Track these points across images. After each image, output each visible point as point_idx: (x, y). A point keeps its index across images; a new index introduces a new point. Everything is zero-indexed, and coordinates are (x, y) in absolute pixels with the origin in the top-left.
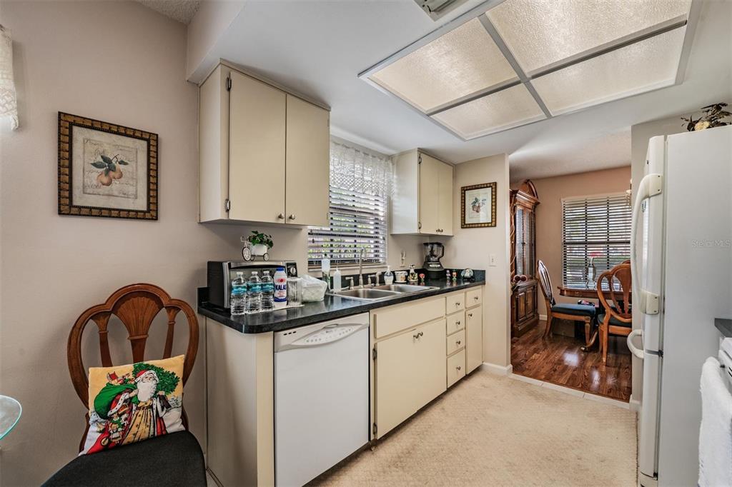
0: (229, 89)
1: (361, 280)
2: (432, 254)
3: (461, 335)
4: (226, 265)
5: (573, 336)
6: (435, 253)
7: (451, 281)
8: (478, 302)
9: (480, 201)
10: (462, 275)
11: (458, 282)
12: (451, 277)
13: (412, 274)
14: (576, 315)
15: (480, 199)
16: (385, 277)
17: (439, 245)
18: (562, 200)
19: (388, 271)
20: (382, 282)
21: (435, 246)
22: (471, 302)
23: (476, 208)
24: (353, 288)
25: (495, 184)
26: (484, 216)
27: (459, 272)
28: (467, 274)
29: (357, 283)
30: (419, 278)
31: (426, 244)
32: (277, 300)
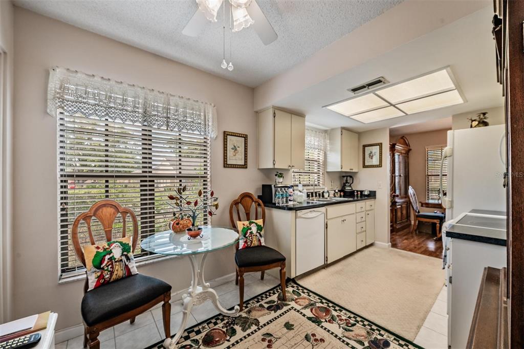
0: (274, 117)
1: (314, 195)
2: (347, 182)
3: (363, 224)
4: (273, 186)
5: (430, 233)
6: (348, 181)
7: (357, 197)
8: (372, 208)
9: (373, 153)
10: (363, 193)
11: (361, 197)
12: (357, 195)
13: (337, 193)
14: (430, 219)
15: (373, 151)
16: (324, 194)
17: (351, 177)
18: (426, 147)
19: (326, 190)
20: (323, 196)
21: (349, 178)
22: (368, 208)
23: (371, 157)
24: (311, 198)
25: (381, 144)
26: (375, 161)
27: (361, 192)
28: (366, 193)
29: (312, 196)
30: (340, 195)
31: (344, 177)
32: (290, 200)
